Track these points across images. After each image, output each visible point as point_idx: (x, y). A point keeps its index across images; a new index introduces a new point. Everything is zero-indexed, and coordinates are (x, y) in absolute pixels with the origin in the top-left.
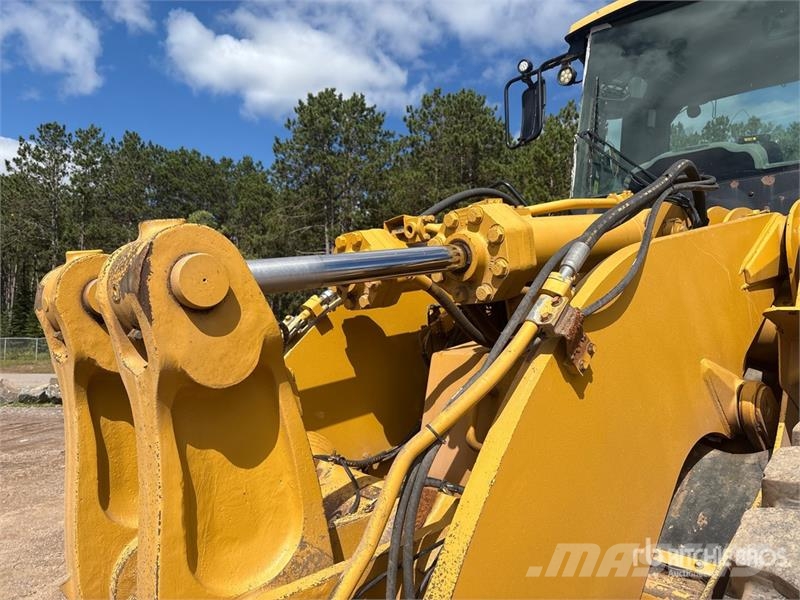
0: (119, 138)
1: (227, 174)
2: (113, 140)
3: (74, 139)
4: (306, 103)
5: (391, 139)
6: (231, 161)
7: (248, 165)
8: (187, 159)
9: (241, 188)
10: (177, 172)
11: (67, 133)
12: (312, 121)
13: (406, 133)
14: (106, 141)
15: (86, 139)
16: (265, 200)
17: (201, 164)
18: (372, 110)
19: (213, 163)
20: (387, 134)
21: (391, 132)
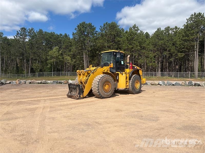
0: (38, 31)
1: (61, 38)
2: (37, 31)
3: (28, 31)
4: (79, 25)
5: (97, 33)
6: (62, 34)
7: (66, 35)
8: (52, 34)
9: (64, 41)
10: (50, 38)
11: (27, 30)
12: (80, 29)
13: (100, 31)
14: (35, 31)
15: (31, 31)
16: (70, 44)
17: (55, 36)
18: (93, 26)
19: (58, 35)
20: (96, 31)
21: (97, 31)
